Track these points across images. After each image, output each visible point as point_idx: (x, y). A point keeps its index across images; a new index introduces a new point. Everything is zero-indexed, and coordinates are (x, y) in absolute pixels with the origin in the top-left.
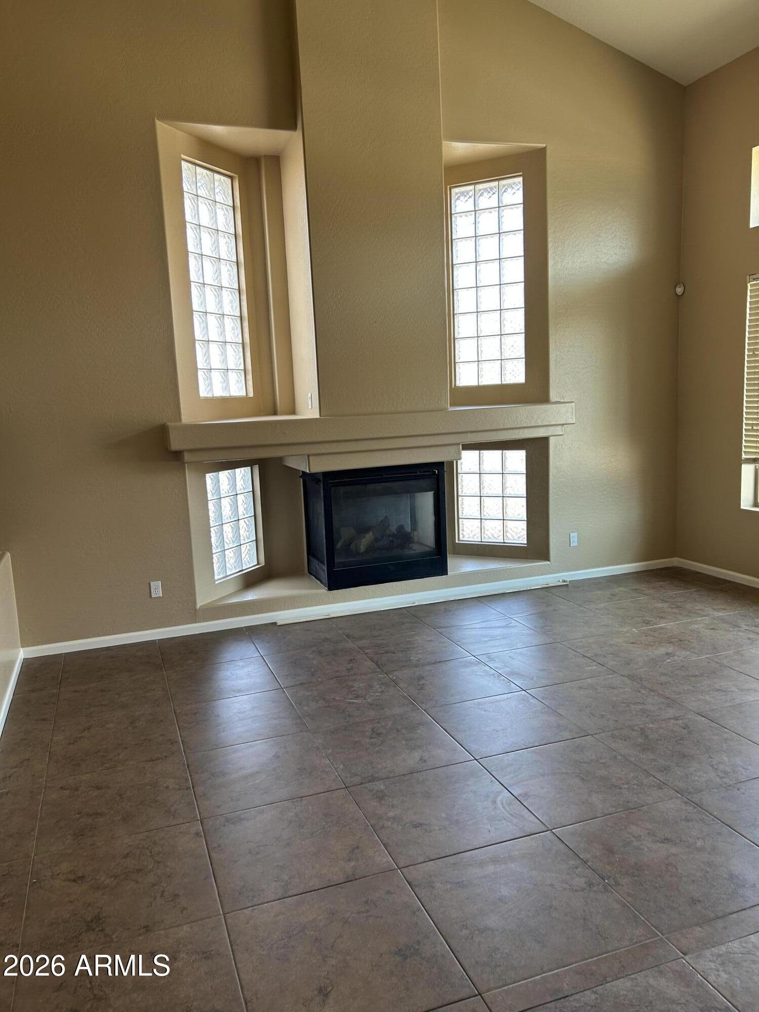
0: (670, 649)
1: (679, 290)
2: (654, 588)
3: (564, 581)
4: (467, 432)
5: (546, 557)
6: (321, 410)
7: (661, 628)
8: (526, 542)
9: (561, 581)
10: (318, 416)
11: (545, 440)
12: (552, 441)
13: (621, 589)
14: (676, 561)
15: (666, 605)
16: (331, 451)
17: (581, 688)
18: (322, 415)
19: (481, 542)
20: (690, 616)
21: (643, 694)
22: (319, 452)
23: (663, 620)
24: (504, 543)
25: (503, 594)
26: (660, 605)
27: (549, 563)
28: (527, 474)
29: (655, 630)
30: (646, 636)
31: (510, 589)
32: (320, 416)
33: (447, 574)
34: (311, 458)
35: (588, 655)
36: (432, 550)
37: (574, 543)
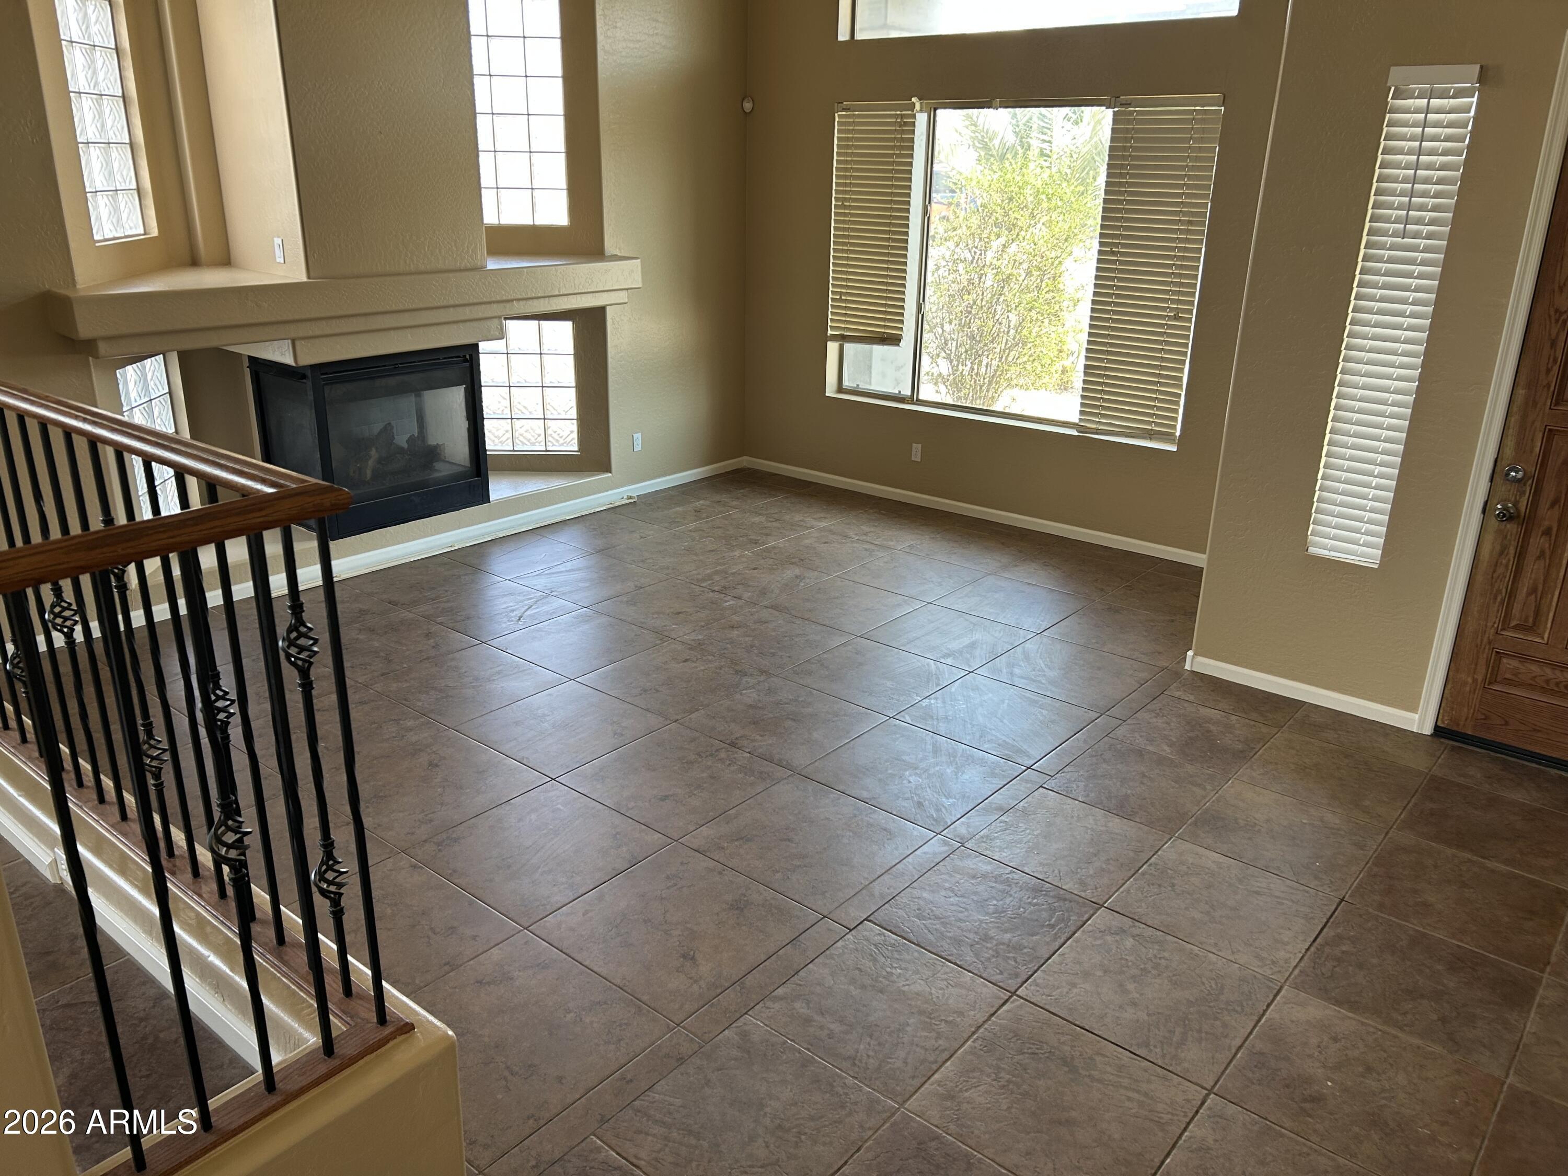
0: (797, 571)
1: (748, 106)
2: (738, 498)
3: (630, 498)
4: (512, 300)
5: (608, 469)
6: (311, 270)
7: (774, 547)
8: (576, 449)
9: (625, 497)
10: (303, 278)
11: (601, 311)
12: (610, 312)
13: (701, 502)
14: (745, 461)
15: (763, 519)
16: (329, 332)
17: (733, 627)
18: (312, 274)
19: (514, 451)
20: (794, 530)
21: (799, 624)
22: (311, 333)
23: (769, 537)
24: (547, 451)
25: (564, 522)
26: (757, 519)
27: (610, 475)
28: (575, 354)
29: (767, 550)
30: (763, 558)
31: (569, 513)
32: (309, 277)
33: (489, 502)
34: (298, 343)
35: (716, 588)
36: (467, 469)
37: (638, 448)
